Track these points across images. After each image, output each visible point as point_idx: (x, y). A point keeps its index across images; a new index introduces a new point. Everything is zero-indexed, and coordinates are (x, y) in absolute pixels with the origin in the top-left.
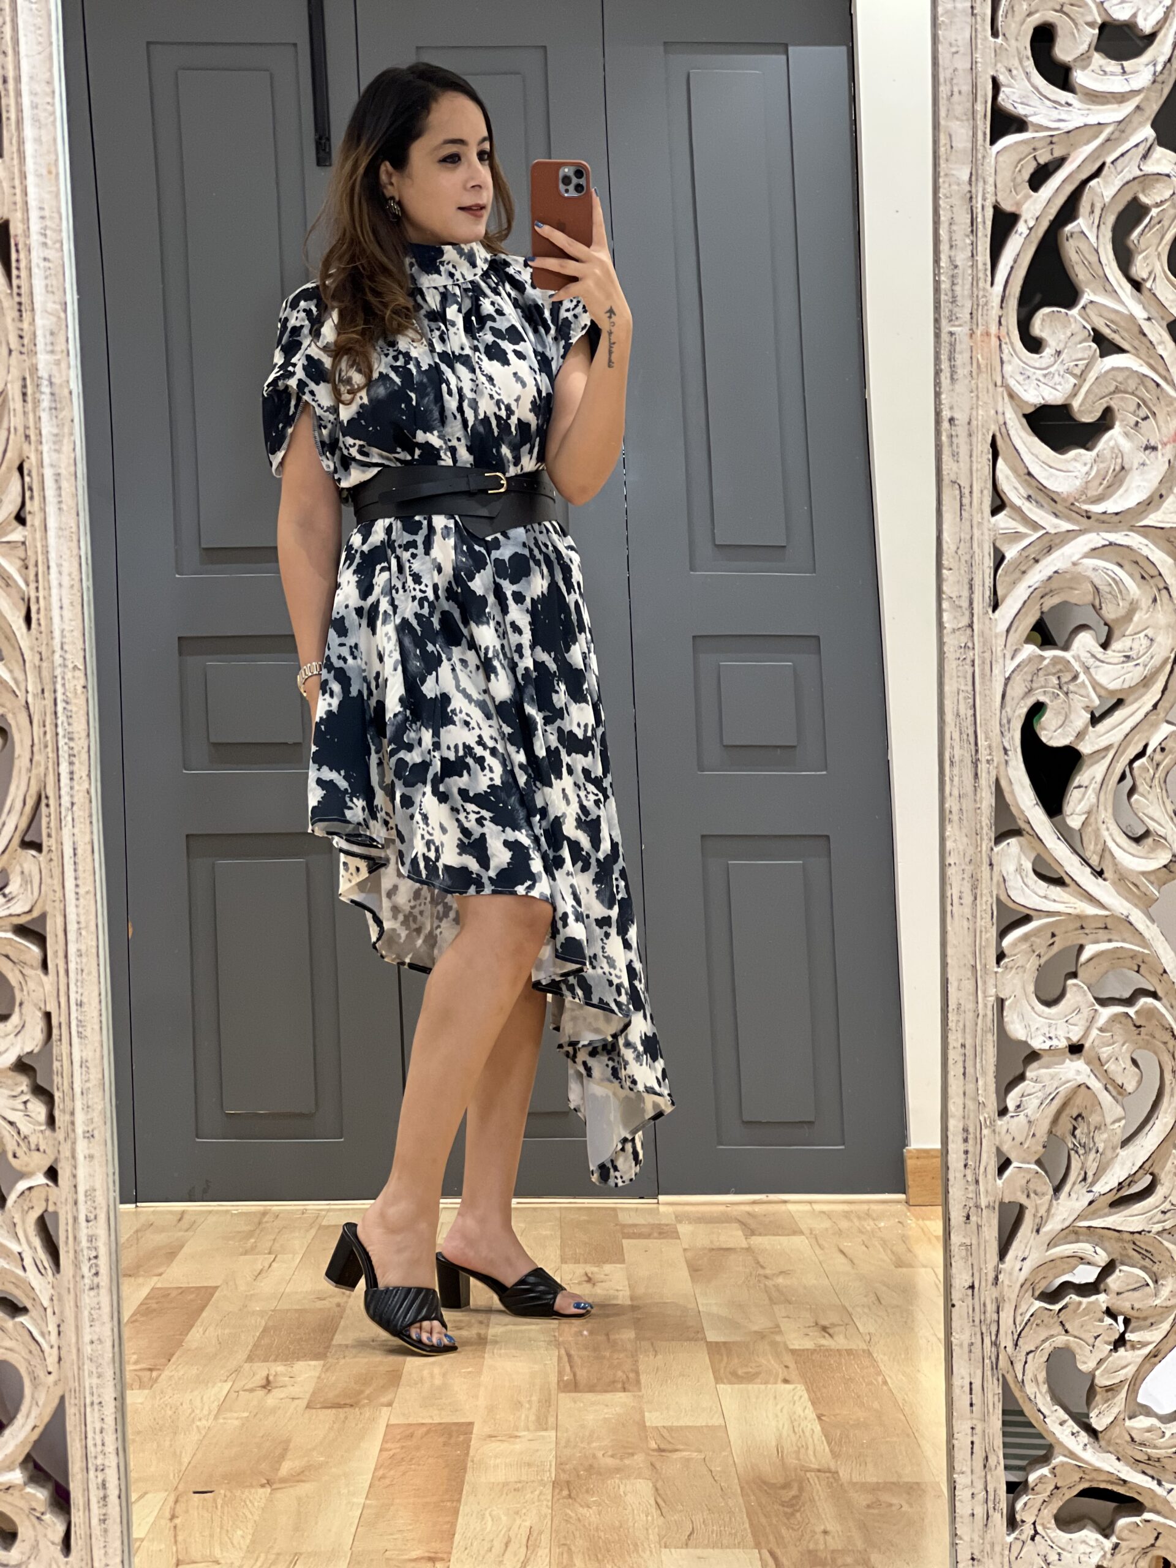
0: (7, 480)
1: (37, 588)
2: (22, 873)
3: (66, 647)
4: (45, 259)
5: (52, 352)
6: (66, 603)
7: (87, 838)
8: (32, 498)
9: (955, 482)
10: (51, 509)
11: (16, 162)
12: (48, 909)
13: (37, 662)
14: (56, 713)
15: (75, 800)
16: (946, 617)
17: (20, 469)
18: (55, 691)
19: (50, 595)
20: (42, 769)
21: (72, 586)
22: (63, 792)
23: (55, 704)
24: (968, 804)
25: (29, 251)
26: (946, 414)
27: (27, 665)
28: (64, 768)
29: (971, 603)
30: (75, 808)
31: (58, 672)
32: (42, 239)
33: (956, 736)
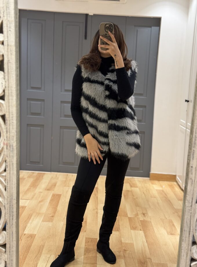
0: (3, 163)
1: (8, 185)
2: (2, 236)
3: (13, 195)
4: (12, 122)
5: (13, 140)
6: (13, 187)
7: (15, 230)
8: (7, 168)
9: (191, 179)
10: (11, 170)
11: (7, 103)
12: (7, 243)
13: (7, 198)
14: (10, 208)
15: (13, 223)
16: (187, 204)
17: (6, 161)
18: (10, 204)
19: (10, 186)
20: (7, 218)
21: (15, 184)
22: (11, 222)
23: (10, 206)
24: (187, 239)
25: (9, 121)
26: (191, 165)
27: (5, 198)
28: (11, 218)
29: (192, 202)
30: (13, 225)
31: (11, 200)
32: (12, 118)
33: (186, 226)
